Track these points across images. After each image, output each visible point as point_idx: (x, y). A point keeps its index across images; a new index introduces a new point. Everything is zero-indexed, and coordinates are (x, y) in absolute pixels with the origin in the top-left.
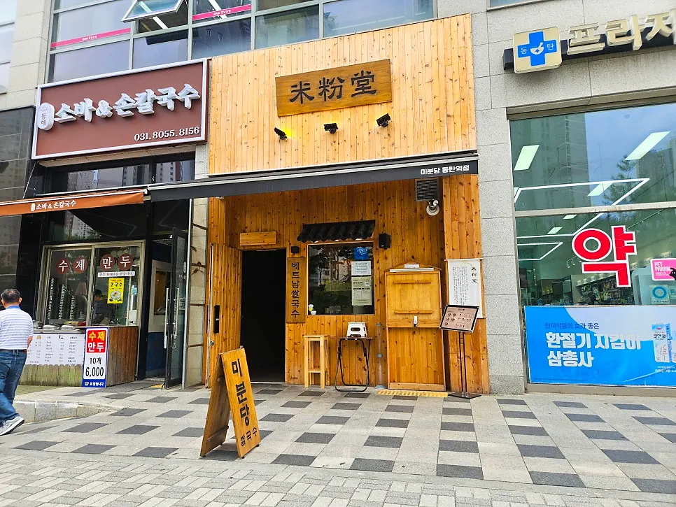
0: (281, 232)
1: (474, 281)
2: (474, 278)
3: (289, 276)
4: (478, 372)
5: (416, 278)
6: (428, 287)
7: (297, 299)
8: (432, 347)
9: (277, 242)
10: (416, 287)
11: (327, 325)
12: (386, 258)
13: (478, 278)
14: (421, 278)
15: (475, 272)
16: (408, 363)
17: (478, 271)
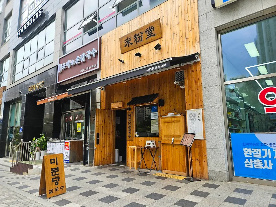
0: (125, 102)
1: (199, 120)
2: (199, 119)
3: (127, 120)
4: (202, 168)
5: (173, 119)
6: (178, 124)
7: (130, 130)
8: (182, 154)
9: (123, 106)
10: (173, 123)
11: (141, 141)
12: (163, 111)
13: (201, 118)
14: (175, 119)
15: (199, 115)
16: (171, 161)
17: (201, 115)
